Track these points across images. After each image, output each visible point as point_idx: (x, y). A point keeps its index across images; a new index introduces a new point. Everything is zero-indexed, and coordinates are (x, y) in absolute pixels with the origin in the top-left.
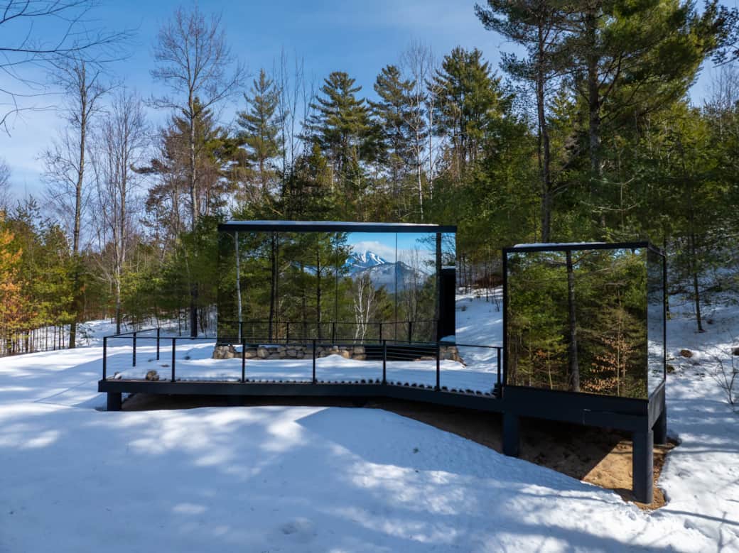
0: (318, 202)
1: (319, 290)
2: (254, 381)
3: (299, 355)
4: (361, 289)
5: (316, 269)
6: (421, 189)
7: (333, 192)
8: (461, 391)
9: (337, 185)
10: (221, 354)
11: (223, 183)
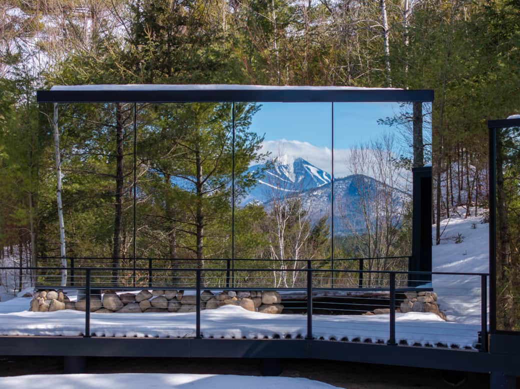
0: (200, 52)
1: (199, 218)
2: (104, 336)
3: (173, 306)
4: (282, 225)
5: (195, 180)
6: (387, 27)
7: (226, 34)
8: (427, 345)
9: (234, 21)
10: (45, 303)
11: (15, 19)
